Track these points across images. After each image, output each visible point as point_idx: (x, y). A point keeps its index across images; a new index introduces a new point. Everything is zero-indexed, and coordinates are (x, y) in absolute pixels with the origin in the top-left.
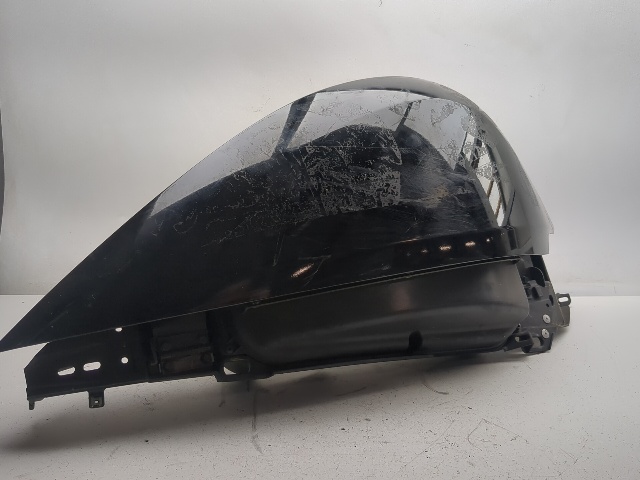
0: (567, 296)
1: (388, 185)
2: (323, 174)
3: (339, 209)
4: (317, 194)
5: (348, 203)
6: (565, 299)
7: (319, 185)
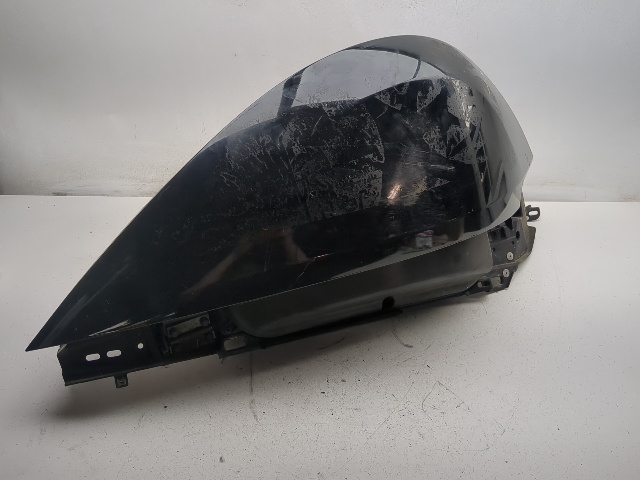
0: (537, 209)
1: (370, 186)
2: (309, 177)
3: (324, 215)
4: (304, 199)
5: (332, 207)
6: (535, 213)
7: (306, 190)
